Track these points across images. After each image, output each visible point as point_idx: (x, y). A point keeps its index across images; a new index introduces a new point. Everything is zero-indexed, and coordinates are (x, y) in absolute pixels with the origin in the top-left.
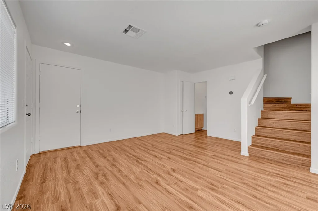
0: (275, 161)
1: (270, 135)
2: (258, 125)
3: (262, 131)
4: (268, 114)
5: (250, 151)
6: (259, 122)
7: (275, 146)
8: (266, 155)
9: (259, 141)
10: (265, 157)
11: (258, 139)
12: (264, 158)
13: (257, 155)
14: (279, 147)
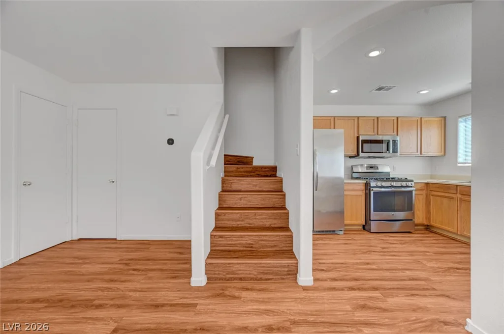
0: (252, 279)
1: (238, 223)
2: (219, 205)
3: (226, 217)
4: (232, 183)
5: (209, 271)
6: (219, 200)
7: (247, 246)
8: (237, 271)
9: (222, 241)
10: (236, 276)
11: (221, 237)
12: (235, 279)
13: (221, 276)
14: (254, 246)
